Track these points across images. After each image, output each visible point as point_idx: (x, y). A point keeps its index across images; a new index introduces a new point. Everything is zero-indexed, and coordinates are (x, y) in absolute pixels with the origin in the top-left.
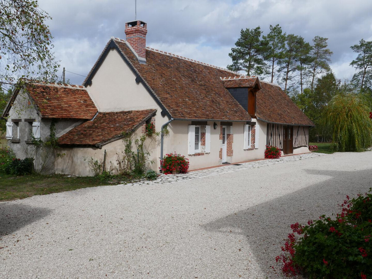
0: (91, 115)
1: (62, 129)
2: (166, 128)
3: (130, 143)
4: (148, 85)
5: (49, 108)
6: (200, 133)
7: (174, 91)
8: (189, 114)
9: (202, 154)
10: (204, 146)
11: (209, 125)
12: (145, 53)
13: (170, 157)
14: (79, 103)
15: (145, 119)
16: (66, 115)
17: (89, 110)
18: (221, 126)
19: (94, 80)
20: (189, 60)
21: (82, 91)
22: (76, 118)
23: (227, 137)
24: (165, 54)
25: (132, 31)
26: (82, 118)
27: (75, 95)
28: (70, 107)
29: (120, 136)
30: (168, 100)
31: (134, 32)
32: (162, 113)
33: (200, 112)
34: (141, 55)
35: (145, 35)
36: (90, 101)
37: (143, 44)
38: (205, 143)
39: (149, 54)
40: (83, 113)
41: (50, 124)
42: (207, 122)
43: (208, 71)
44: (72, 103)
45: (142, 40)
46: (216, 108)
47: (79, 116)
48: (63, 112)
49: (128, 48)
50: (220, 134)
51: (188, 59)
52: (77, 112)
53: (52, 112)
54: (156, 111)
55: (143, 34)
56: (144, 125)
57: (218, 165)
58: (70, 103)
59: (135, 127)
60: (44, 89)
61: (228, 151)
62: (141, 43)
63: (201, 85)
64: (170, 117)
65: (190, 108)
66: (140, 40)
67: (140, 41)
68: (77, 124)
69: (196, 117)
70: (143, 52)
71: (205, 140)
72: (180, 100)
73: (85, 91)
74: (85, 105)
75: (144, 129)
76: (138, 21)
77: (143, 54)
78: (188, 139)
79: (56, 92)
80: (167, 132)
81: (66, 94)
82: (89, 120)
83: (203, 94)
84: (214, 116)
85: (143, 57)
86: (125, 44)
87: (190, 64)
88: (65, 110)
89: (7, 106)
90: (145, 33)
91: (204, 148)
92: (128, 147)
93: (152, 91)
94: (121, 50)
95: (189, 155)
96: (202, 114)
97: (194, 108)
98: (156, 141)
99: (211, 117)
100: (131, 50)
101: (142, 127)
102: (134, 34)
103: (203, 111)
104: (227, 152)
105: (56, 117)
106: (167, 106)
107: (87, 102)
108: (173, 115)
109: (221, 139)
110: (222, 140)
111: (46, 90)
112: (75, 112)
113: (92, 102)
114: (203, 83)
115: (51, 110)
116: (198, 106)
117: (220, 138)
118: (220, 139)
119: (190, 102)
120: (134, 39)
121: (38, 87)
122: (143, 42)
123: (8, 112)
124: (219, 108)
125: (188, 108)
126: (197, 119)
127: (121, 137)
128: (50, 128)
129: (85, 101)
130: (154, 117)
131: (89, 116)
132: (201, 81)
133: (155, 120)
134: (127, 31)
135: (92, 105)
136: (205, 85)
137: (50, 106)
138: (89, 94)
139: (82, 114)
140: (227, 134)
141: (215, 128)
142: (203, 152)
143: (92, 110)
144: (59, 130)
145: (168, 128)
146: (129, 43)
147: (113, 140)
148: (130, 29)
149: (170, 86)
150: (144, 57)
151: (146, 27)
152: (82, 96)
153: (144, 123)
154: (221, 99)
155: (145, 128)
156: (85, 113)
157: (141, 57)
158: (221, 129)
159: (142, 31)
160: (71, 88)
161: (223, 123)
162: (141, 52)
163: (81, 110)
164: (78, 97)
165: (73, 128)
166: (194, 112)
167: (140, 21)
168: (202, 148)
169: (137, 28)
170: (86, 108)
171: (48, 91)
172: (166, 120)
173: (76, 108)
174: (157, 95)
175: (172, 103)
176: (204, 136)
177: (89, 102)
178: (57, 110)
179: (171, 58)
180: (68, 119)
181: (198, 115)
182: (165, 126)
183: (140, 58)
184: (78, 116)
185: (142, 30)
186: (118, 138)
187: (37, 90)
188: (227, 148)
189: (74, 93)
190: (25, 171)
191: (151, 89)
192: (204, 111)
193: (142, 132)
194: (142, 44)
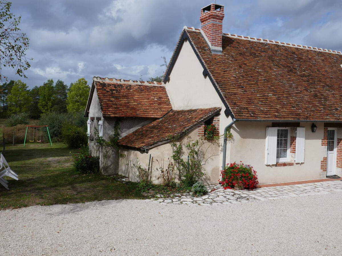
0: (162, 113)
1: (128, 128)
2: (230, 131)
3: (181, 148)
4: (213, 78)
5: (114, 106)
6: (290, 137)
7: (252, 84)
8: (266, 113)
9: (291, 164)
10: (294, 154)
11: (304, 127)
12: (221, 41)
13: (233, 167)
14: (151, 101)
15: (203, 119)
16: (131, 114)
17: (161, 108)
18: (325, 128)
19: (171, 76)
20: (295, 47)
21: (160, 88)
22: (143, 116)
23: (338, 142)
24: (258, 41)
25: (206, 18)
26: (150, 116)
27: (149, 92)
28: (139, 105)
29: (168, 139)
30: (237, 96)
31: (208, 18)
32: (225, 112)
33: (286, 110)
34: (216, 44)
35: (222, 20)
36: (166, 98)
37: (219, 31)
38: (295, 150)
39: (226, 42)
40: (153, 111)
41: (114, 123)
42: (299, 123)
43: (323, 58)
44: (143, 100)
45: (217, 27)
46: (318, 105)
47: (147, 114)
48: (129, 110)
49: (203, 37)
50: (323, 138)
51: (293, 45)
52: (146, 111)
53: (116, 111)
54: (221, 109)
55: (219, 19)
56: (202, 127)
57: (318, 179)
58: (141, 100)
59: (188, 130)
60: (115, 87)
61: (339, 161)
62: (215, 30)
63: (304, 76)
64: (233, 117)
65: (270, 105)
66: (214, 26)
67: (214, 28)
68: (145, 123)
69: (276, 116)
70: (218, 40)
71: (295, 147)
72: (258, 95)
73: (163, 88)
74: (158, 103)
75: (202, 131)
76: (212, 5)
77: (218, 42)
78: (265, 145)
79: (128, 90)
80: (231, 136)
81: (139, 92)
82: (158, 119)
83: (301, 87)
84: (310, 116)
85: (218, 46)
86: (200, 33)
87: (294, 50)
88: (132, 108)
89: (87, 104)
90: (221, 18)
91: (294, 156)
92: (178, 153)
93: (217, 85)
94: (191, 41)
95: (266, 165)
96: (289, 112)
97: (277, 106)
98: (219, 146)
99: (303, 117)
100: (204, 39)
101: (199, 129)
102: (208, 21)
103: (292, 108)
104: (337, 162)
105: (119, 116)
106: (232, 103)
107: (162, 99)
108: (237, 115)
109: (324, 145)
110: (327, 146)
111: (117, 88)
112: (143, 110)
113: (168, 99)
114: (308, 73)
115: (115, 109)
116: (285, 103)
117: (322, 143)
118: (322, 145)
119: (275, 97)
120: (208, 27)
121: (109, 85)
122: (218, 29)
123: (89, 110)
124: (324, 105)
125: (268, 105)
126: (278, 119)
127: (169, 141)
128: (114, 127)
129: (160, 98)
130: (218, 117)
131: (159, 115)
132: (304, 71)
133: (219, 121)
134: (202, 18)
135: (167, 103)
136: (309, 76)
137: (116, 104)
138: (167, 91)
139: (150, 112)
140: (338, 139)
141: (313, 131)
142: (293, 162)
143: (165, 108)
144: (124, 129)
145: (232, 131)
146: (203, 32)
147: (160, 143)
148: (204, 16)
149: (248, 79)
150: (220, 46)
151: (223, 11)
152: (158, 93)
153: (202, 125)
154: (332, 92)
155: (204, 130)
156: (155, 111)
157: (215, 46)
158: (325, 132)
159: (218, 16)
160: (147, 85)
161: (327, 125)
162: (216, 40)
163: (151, 108)
164: (153, 94)
165: (141, 127)
166: (276, 110)
167: (213, 5)
168: (292, 157)
169: (211, 13)
170: (159, 106)
171: (119, 89)
172: (229, 121)
173: (146, 106)
174: (221, 89)
175: (242, 100)
176: (294, 141)
177: (164, 99)
178: (122, 108)
179: (266, 45)
180: (134, 118)
181: (281, 114)
182: (228, 129)
183: (212, 48)
184: (145, 115)
185: (217, 14)
186: (166, 142)
187: (107, 88)
188: (337, 156)
189: (149, 91)
190: (88, 170)
191: (216, 83)
192: (295, 108)
193: (199, 135)
194: (217, 31)
